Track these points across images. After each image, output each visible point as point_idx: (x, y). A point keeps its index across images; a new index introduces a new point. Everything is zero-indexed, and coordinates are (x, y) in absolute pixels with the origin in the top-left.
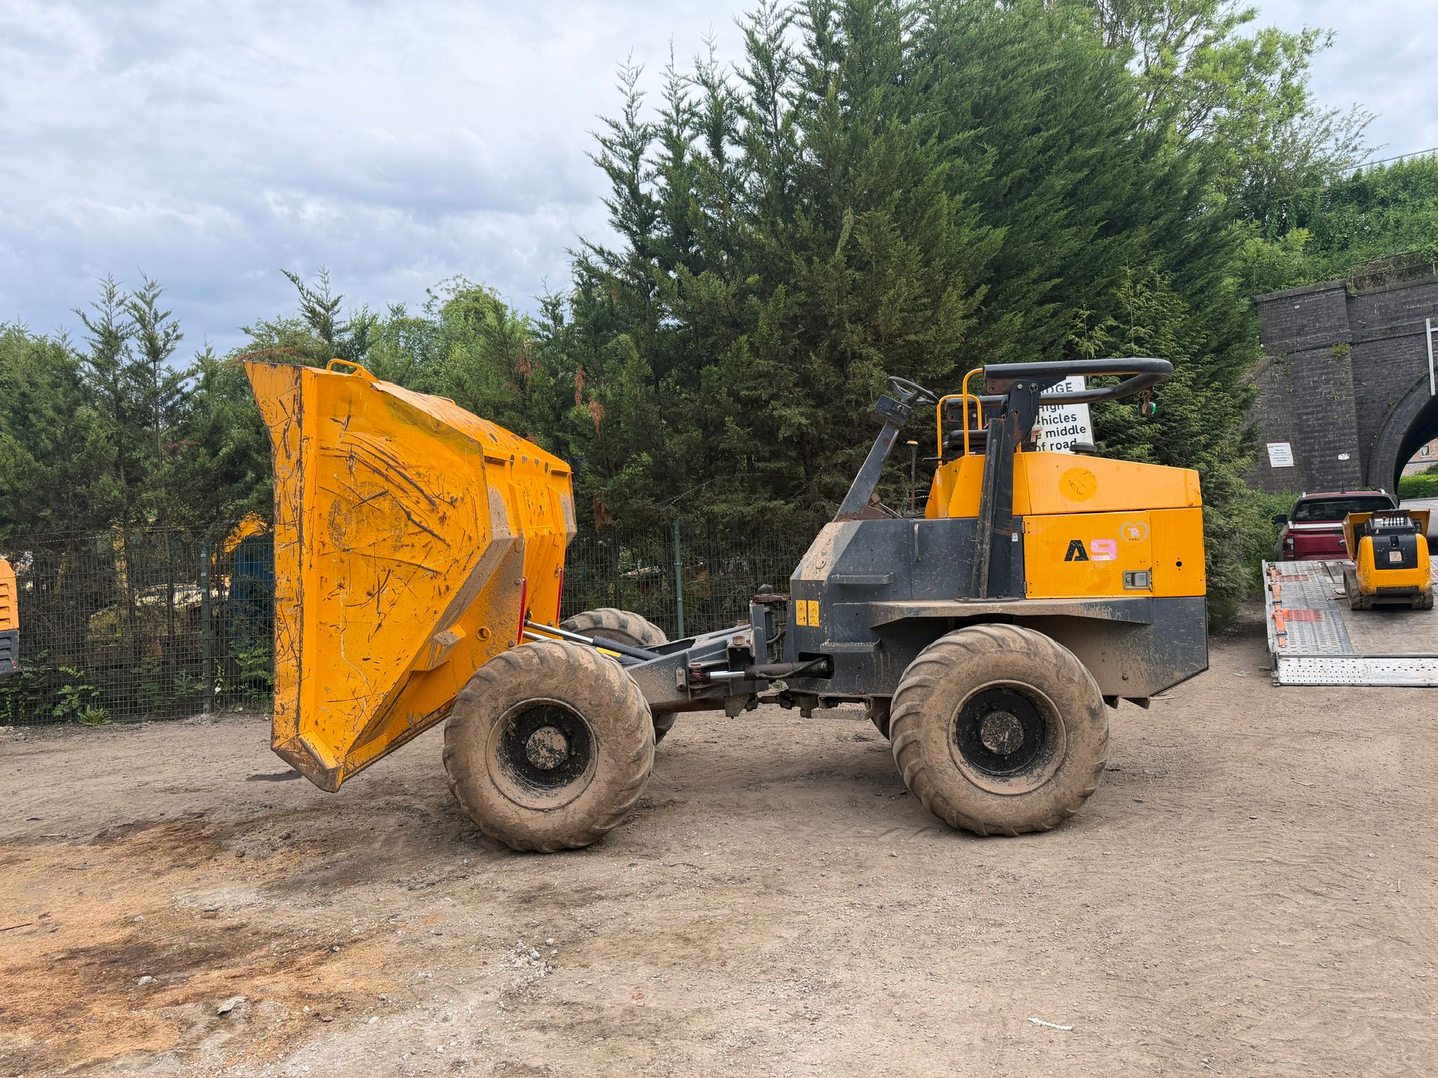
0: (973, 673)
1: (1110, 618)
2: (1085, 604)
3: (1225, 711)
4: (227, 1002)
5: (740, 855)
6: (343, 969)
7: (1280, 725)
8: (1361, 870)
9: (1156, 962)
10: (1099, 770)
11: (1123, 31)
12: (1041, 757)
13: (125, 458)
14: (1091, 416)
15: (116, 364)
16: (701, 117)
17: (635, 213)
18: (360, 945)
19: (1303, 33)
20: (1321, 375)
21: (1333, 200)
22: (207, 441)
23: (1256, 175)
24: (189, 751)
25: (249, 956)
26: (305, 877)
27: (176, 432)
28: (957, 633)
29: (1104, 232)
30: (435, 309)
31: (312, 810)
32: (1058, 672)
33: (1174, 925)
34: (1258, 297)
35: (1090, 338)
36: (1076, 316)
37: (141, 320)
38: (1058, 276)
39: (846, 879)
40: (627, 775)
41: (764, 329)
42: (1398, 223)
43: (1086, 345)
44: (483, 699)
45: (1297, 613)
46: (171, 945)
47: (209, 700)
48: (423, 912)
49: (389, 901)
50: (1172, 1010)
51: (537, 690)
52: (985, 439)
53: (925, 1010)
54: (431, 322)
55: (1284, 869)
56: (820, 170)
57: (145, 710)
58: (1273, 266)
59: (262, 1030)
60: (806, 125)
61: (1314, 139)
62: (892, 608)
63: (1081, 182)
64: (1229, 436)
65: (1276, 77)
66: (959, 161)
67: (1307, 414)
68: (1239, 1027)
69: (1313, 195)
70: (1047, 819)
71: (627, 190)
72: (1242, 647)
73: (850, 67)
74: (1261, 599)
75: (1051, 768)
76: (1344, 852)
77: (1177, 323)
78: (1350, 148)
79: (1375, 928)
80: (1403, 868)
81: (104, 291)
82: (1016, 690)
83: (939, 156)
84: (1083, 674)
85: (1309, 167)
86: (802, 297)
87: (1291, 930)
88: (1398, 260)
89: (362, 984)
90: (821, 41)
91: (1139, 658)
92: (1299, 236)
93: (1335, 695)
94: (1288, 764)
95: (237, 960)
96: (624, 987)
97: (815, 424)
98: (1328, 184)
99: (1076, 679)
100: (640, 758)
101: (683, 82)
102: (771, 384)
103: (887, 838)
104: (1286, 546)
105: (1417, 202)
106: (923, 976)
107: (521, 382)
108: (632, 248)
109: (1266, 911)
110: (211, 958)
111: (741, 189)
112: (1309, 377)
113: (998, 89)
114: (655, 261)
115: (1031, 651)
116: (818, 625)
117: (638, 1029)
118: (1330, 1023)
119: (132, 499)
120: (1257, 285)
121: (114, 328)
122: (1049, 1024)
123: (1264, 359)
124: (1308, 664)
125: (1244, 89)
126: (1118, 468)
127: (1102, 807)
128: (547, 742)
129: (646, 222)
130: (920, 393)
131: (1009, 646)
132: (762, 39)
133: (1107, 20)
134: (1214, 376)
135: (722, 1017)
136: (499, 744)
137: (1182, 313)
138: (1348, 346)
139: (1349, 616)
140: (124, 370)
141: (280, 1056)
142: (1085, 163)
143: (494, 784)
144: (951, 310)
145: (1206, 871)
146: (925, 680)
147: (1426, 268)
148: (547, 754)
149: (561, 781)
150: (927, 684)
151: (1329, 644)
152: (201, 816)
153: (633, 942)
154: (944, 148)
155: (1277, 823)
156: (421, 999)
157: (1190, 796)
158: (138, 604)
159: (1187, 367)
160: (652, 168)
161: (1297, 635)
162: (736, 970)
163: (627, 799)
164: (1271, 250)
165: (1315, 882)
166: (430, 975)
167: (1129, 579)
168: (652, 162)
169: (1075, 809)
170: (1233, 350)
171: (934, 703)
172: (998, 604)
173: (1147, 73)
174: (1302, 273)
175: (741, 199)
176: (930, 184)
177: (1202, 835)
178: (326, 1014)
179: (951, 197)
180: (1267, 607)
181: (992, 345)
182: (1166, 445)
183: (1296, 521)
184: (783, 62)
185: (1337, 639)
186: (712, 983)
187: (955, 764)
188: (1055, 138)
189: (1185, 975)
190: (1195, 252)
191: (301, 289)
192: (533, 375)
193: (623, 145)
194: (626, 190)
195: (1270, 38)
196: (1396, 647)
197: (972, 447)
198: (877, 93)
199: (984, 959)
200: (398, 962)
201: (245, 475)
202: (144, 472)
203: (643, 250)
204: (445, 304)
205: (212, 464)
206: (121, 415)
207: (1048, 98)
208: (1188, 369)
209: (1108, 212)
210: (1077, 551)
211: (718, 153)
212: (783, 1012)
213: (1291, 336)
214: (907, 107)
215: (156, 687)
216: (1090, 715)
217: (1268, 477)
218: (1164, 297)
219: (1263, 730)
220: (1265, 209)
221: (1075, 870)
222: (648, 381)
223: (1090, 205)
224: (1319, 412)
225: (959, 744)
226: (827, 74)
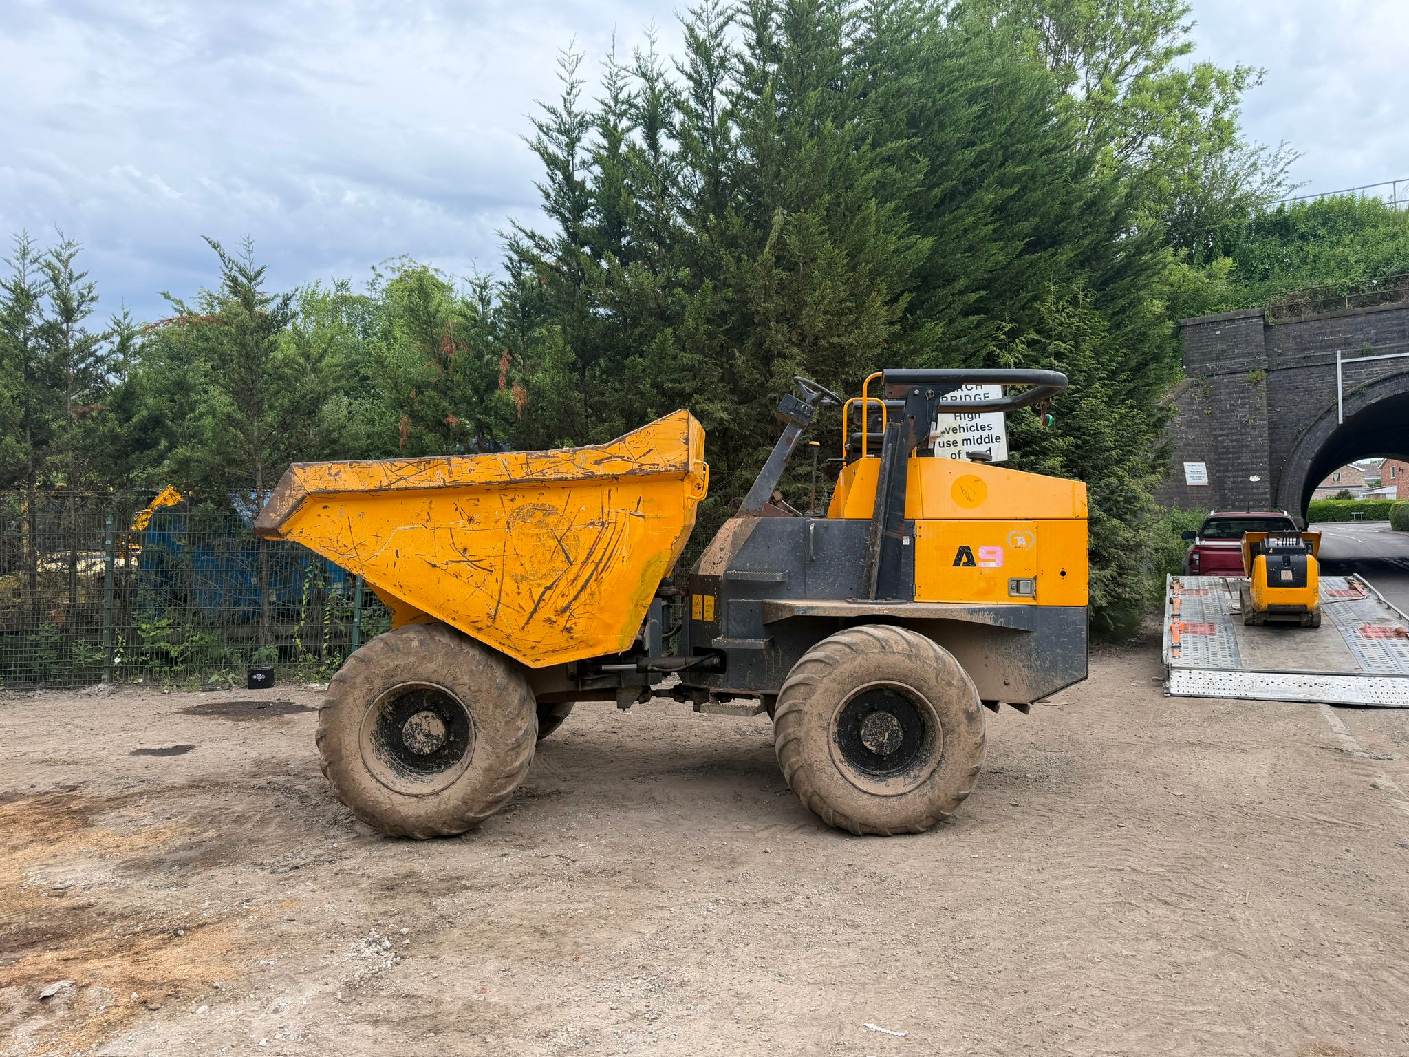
0: (855, 673)
1: (992, 623)
2: (969, 609)
3: (1115, 719)
4: (52, 986)
5: (615, 847)
6: (182, 954)
7: (1164, 734)
8: (1213, 881)
9: (1001, 968)
10: (974, 773)
11: (1066, 56)
12: (918, 758)
13: (33, 420)
14: (1007, 427)
15: (28, 323)
16: (638, 109)
17: (569, 200)
18: (206, 929)
19: (1236, 70)
20: (1238, 398)
21: (1257, 232)
22: (119, 407)
23: (1185, 204)
24: (77, 721)
25: (88, 938)
26: (167, 857)
27: (87, 396)
28: (844, 634)
29: (1031, 248)
30: (379, 288)
31: (190, 787)
32: (937, 676)
33: (1025, 931)
34: (1182, 321)
35: (1010, 351)
36: (999, 329)
37: (55, 280)
38: (984, 288)
39: (716, 874)
40: (504, 763)
41: (690, 323)
42: (1316, 258)
43: (1006, 357)
44: (358, 680)
45: (1194, 625)
46: (10, 924)
47: (108, 671)
48: (280, 896)
49: (246, 884)
50: (1006, 1019)
51: (415, 673)
52: (882, 443)
53: (765, 1012)
54: (375, 299)
55: (1141, 878)
56: (752, 168)
57: (40, 678)
58: (1197, 292)
59: (83, 1017)
60: (742, 124)
61: (1242, 173)
62: (783, 605)
63: (1012, 198)
64: (1141, 453)
65: (1208, 111)
66: (891, 170)
67: (1222, 435)
68: (1067, 1038)
69: (1239, 226)
70: (921, 821)
71: (561, 177)
72: (1142, 656)
73: (787, 68)
74: (1160, 611)
75: (927, 770)
76: (1201, 862)
77: (1097, 341)
78: (1275, 183)
79: (1217, 940)
80: (1254, 880)
81: (17, 246)
82: (899, 693)
83: (871, 163)
84: (962, 679)
85: (1236, 199)
86: (730, 293)
87: (1136, 939)
88: (1314, 292)
89: (199, 970)
90: (760, 41)
91: (1021, 664)
92: (1225, 264)
93: (1220, 707)
94: (1164, 773)
95: (75, 941)
96: (470, 981)
97: (737, 418)
98: (1253, 216)
99: (955, 683)
100: (520, 745)
101: (623, 73)
102: (695, 378)
103: (765, 834)
104: (1192, 561)
105: (1334, 239)
106: (771, 977)
107: (444, 362)
108: (564, 234)
109: (1116, 919)
110: (48, 939)
111: (675, 182)
112: (1226, 400)
113: (934, 102)
114: (587, 250)
115: (912, 653)
116: (712, 620)
117: (472, 1025)
118: (1156, 1035)
119: (37, 462)
120: (1182, 309)
121: (27, 287)
122: (884, 1030)
123: (1184, 381)
124: (1198, 676)
125: (1178, 120)
126: (1008, 478)
127: (980, 809)
128: (425, 727)
129: (579, 209)
130: (825, 394)
131: (892, 647)
132: (702, 35)
133: (1052, 43)
134: (1130, 394)
135: (560, 1015)
136: (374, 727)
137: (1102, 331)
138: (1264, 373)
139: (1241, 632)
140: (35, 329)
141: (94, 1046)
142: (1017, 179)
143: (367, 767)
144: (875, 315)
145: (1066, 877)
146: (809, 678)
147: (1339, 301)
148: (424, 739)
149: (438, 767)
150: (810, 682)
151: (1219, 657)
152: (74, 788)
153: (488, 934)
154: (878, 155)
155: (1142, 832)
156: (257, 988)
157: (1065, 802)
158: (39, 570)
159: (1104, 384)
160: (588, 157)
161: (1191, 647)
162: (587, 965)
163: (504, 787)
164: (1195, 276)
165: (1168, 891)
166: (272, 963)
167: (1014, 586)
168: (588, 150)
169: (952, 811)
170: (1150, 370)
171: (816, 702)
172: (885, 606)
173: (1088, 99)
174: (1224, 300)
175: (674, 192)
176: (860, 189)
177: (1069, 841)
178: (154, 1000)
179: (881, 204)
180: (1166, 619)
181: (915, 352)
182: (1080, 458)
183: (1204, 537)
184: (722, 60)
185: (1228, 653)
186: (559, 978)
187: (834, 763)
188: (988, 152)
189: (1026, 982)
190: (1119, 273)
191: (222, 256)
192: (457, 357)
193: (559, 131)
194: (559, 175)
195: (1204, 73)
196: (1283, 663)
197: (869, 451)
198: (813, 97)
199: (835, 961)
200: (243, 949)
201: (158, 443)
202: (52, 434)
203: (576, 236)
204: (390, 282)
205: (123, 431)
206: (30, 375)
207: (984, 113)
208: (1104, 385)
209: (1036, 229)
210: (965, 556)
211: (654, 145)
212: (624, 1011)
213: (1212, 360)
214: (842, 112)
215: (54, 654)
216: (967, 719)
217: (1185, 495)
218: (1086, 314)
219: (1146, 738)
220: (1193, 237)
221: (940, 872)
222: (573, 368)
223: (1019, 221)
224: (1234, 434)
225: (839, 743)
226: (765, 75)
